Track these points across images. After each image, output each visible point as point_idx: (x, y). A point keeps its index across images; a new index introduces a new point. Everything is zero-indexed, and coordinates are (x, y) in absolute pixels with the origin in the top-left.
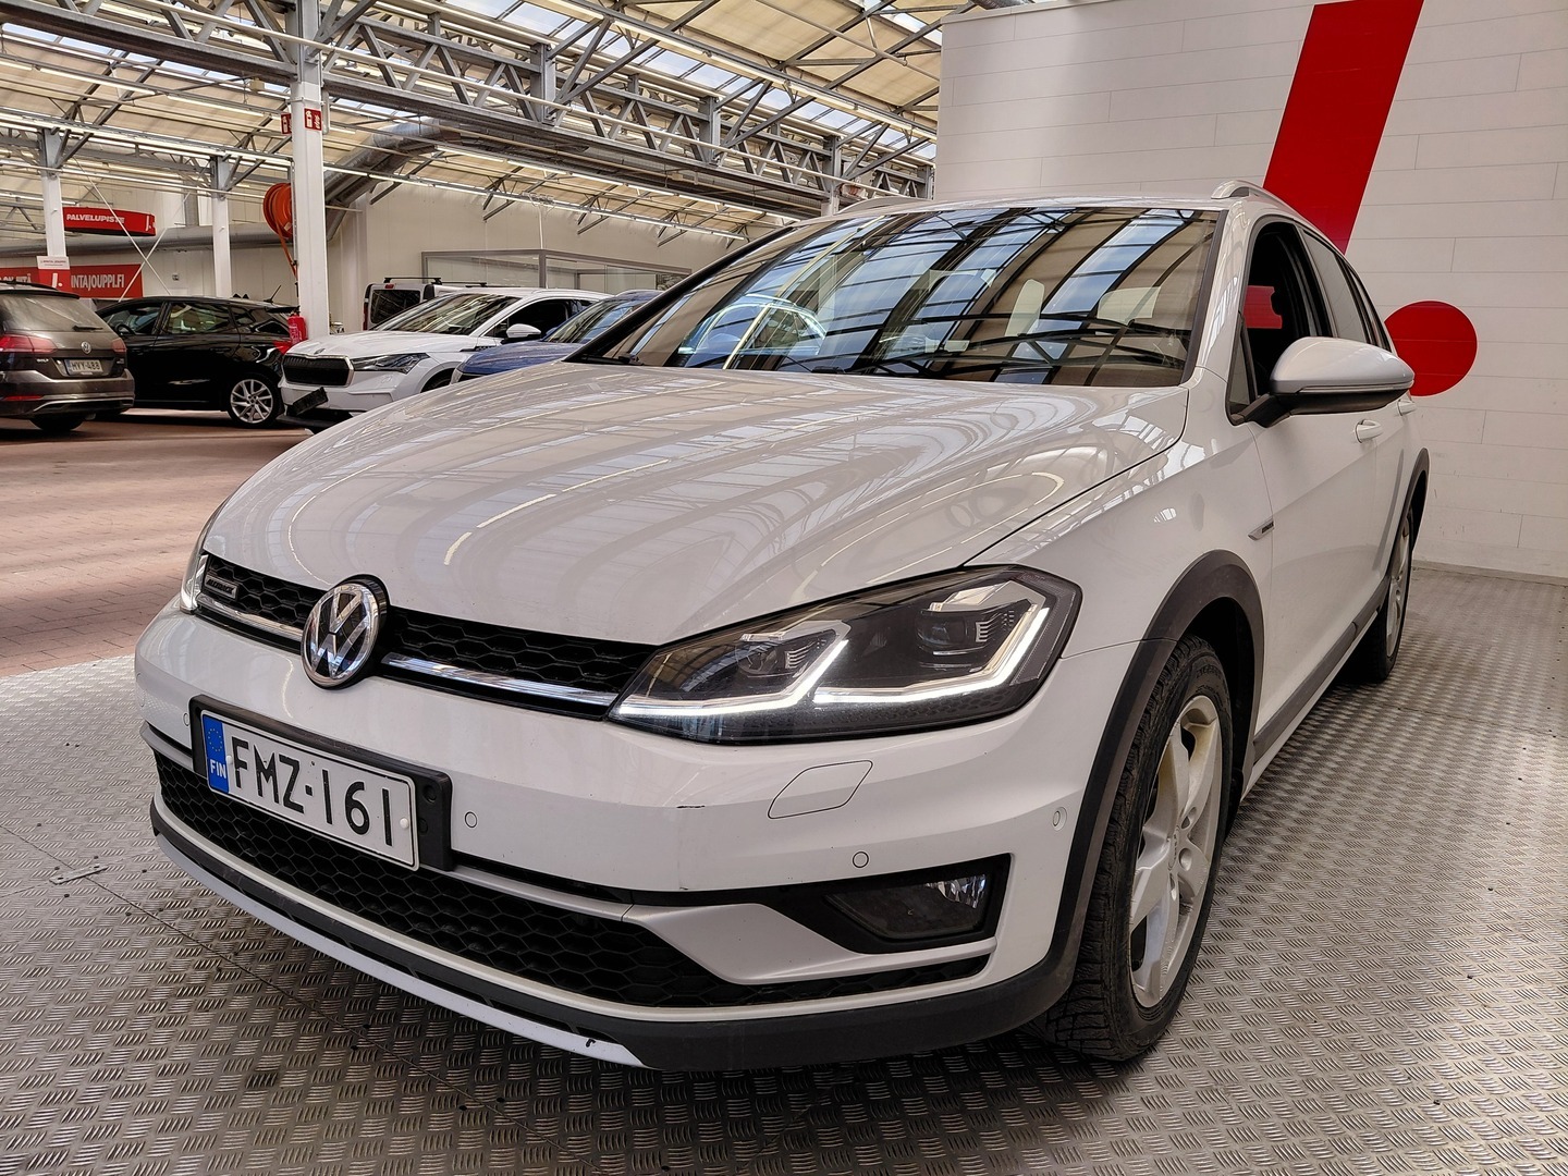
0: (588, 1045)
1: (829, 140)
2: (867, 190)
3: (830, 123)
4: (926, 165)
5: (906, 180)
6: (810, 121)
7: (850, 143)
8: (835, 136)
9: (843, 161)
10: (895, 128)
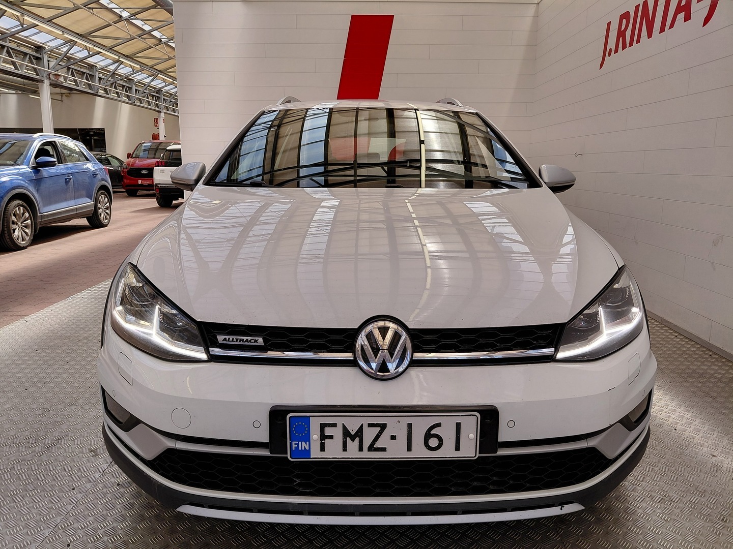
0: (561, 509)
1: (39, 48)
2: (64, 76)
3: (39, 39)
4: (93, 66)
5: (84, 73)
6: (26, 37)
7: (50, 51)
8: (42, 47)
9: (48, 61)
10: (80, 45)
